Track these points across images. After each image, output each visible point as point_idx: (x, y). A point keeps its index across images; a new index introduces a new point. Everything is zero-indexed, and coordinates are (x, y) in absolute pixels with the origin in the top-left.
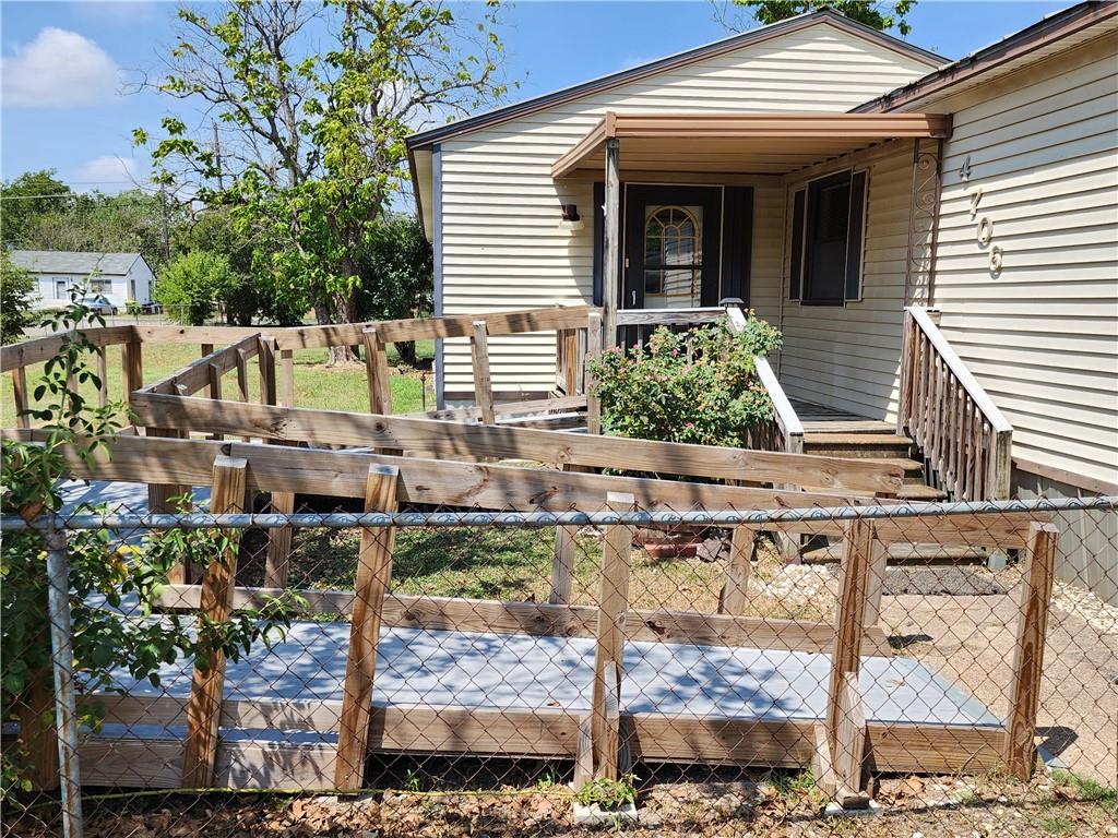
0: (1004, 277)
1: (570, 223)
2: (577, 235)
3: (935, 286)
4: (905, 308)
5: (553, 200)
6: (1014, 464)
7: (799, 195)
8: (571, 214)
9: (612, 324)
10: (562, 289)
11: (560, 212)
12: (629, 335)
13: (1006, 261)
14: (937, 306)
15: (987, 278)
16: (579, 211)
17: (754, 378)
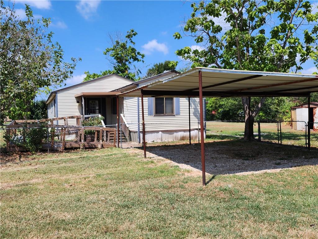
0: (128, 110)
1: (78, 103)
2: (79, 105)
3: (124, 112)
4: (120, 114)
5: (75, 100)
6: (129, 130)
7: (112, 99)
8: (78, 102)
9: (84, 117)
10: (77, 113)
11: (76, 102)
12: (86, 118)
13: (129, 109)
14: (124, 114)
15: (127, 111)
16: (79, 102)
17: (101, 123)
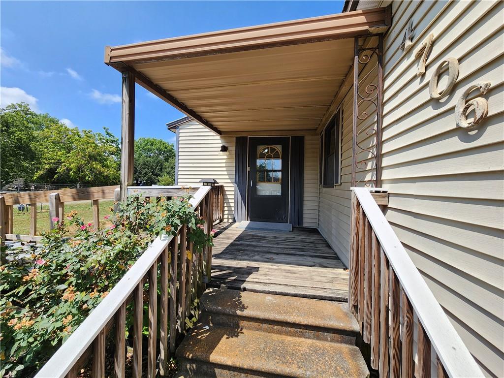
1: (225, 153)
3: (382, 168)
4: (351, 188)
8: (223, 149)
11: (220, 149)
